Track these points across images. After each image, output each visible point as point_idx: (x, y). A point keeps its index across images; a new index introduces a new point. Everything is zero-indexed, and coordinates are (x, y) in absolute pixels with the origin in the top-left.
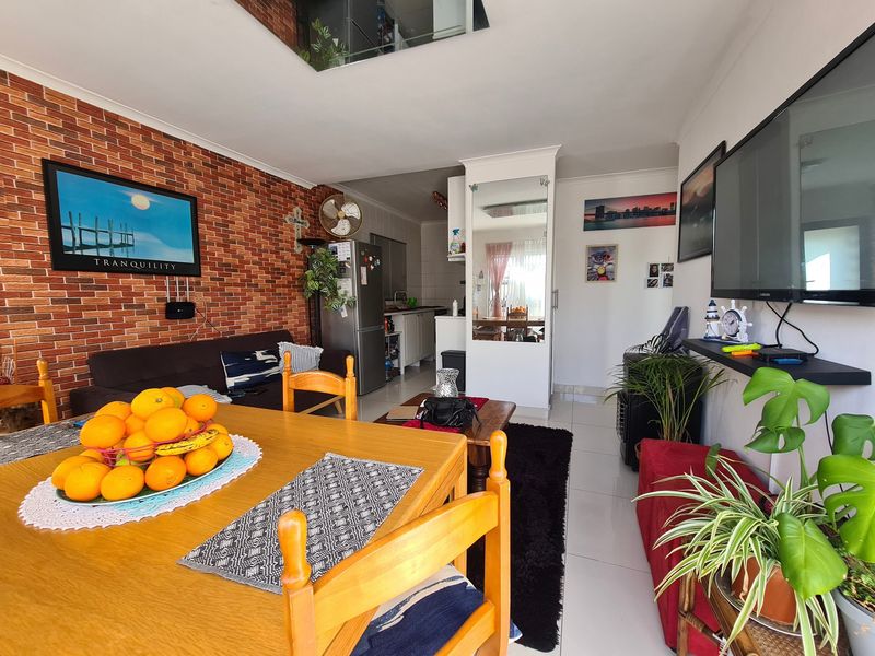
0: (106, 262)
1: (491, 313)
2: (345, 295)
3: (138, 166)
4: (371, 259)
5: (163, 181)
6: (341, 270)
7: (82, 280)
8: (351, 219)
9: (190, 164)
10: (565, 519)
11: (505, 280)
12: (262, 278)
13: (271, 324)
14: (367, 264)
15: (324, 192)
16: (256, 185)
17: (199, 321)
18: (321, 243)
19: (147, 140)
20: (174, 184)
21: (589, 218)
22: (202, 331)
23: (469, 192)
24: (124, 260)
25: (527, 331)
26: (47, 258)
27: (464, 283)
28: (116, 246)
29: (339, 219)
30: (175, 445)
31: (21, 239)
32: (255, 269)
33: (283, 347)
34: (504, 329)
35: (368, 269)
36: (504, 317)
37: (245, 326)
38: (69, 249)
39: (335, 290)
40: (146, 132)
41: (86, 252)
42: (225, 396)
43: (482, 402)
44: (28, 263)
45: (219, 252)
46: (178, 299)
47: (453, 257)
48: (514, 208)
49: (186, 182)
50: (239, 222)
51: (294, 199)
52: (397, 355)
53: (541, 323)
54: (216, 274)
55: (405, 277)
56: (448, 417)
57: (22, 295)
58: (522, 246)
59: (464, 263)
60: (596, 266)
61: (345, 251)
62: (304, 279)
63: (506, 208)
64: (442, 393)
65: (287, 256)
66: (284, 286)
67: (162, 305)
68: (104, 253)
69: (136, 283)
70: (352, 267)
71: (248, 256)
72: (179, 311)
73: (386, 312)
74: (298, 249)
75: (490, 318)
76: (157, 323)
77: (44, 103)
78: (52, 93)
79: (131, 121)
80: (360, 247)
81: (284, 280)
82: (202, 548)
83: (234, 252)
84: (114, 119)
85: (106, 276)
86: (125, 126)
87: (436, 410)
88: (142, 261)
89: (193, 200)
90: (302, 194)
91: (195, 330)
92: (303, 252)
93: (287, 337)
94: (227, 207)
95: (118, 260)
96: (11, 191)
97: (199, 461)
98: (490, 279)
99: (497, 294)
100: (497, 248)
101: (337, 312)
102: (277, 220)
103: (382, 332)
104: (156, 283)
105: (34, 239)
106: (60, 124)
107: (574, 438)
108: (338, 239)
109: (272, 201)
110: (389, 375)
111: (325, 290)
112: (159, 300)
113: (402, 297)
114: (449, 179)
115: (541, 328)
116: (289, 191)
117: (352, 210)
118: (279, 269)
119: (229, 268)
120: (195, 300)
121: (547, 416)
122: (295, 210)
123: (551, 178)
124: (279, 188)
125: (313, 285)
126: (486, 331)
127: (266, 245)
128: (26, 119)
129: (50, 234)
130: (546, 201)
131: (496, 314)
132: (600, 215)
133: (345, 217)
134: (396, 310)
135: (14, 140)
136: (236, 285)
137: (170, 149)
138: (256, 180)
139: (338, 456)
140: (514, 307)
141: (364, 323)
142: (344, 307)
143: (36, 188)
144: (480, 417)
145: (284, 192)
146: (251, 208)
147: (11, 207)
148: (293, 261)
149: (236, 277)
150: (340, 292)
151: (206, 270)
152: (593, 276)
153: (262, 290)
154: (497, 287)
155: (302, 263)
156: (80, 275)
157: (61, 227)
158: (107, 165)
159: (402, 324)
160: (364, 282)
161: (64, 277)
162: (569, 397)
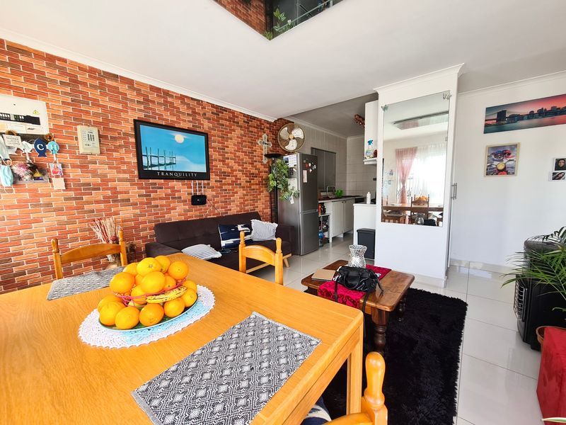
0: (163, 174)
1: (398, 200)
2: (293, 189)
3: (179, 118)
4: (310, 165)
5: (190, 126)
6: (290, 173)
7: (152, 184)
8: (297, 139)
9: (205, 114)
10: (457, 383)
11: (410, 175)
12: (244, 179)
13: (249, 208)
14: (307, 169)
15: (282, 122)
16: (241, 123)
17: (209, 206)
18: (278, 156)
19: (183, 103)
20: (196, 126)
21: (490, 122)
22: (210, 212)
23: (381, 111)
24: (171, 172)
25: (428, 215)
26: (136, 173)
27: (375, 179)
28: (167, 165)
29: (290, 139)
30: (157, 297)
31: (125, 163)
32: (239, 174)
33: (254, 222)
34: (408, 213)
35: (308, 172)
36: (408, 204)
37: (234, 209)
38: (146, 167)
39: (286, 186)
40: (182, 98)
41: (154, 169)
42: (219, 252)
43: (385, 271)
44: (127, 176)
45: (220, 165)
46: (198, 193)
47: (368, 161)
48: (420, 121)
49: (203, 125)
50: (231, 146)
51: (263, 129)
52: (327, 229)
53: (440, 209)
54: (218, 178)
55: (335, 175)
56: (356, 283)
57: (126, 193)
58: (425, 149)
59: (376, 165)
60: (496, 163)
61: (293, 161)
62: (268, 179)
63: (412, 122)
64: (353, 263)
65: (258, 165)
66: (256, 184)
67: (190, 197)
68: (162, 168)
69: (177, 184)
70: (297, 171)
71: (236, 167)
72: (198, 200)
73: (320, 200)
74: (265, 161)
75: (398, 204)
76: (187, 207)
77: (135, 89)
78: (139, 84)
79: (175, 93)
80: (303, 157)
81: (256, 180)
82: (150, 383)
83: (228, 164)
84: (167, 93)
85: (162, 181)
86: (172, 96)
87: (347, 276)
88: (180, 172)
89: (206, 135)
90: (268, 125)
91: (207, 212)
92: (268, 162)
93: (257, 216)
94: (224, 138)
95: (169, 172)
96: (120, 138)
97: (172, 308)
98: (398, 176)
99: (404, 187)
100: (405, 152)
101: (288, 200)
102: (253, 143)
103: (317, 213)
104: (187, 184)
105: (129, 163)
106: (141, 99)
107: (468, 307)
108: (289, 153)
109: (250, 131)
110: (321, 243)
111: (280, 186)
112: (188, 194)
113: (332, 190)
114: (366, 104)
115: (441, 212)
116: (260, 125)
117: (298, 133)
118: (253, 174)
119: (225, 175)
120: (206, 194)
121: (443, 286)
122: (263, 136)
123: (454, 92)
124: (254, 123)
125: (273, 183)
126: (393, 214)
127: (246, 159)
128: (127, 99)
129: (138, 160)
130: (447, 112)
131: (403, 201)
132: (500, 119)
133: (294, 138)
134: (327, 198)
135: (122, 111)
136: (229, 184)
137: (194, 106)
138: (241, 120)
139: (261, 316)
140: (417, 197)
141: (305, 207)
142: (292, 197)
143: (130, 135)
144: (382, 285)
145: (257, 125)
146: (237, 137)
147: (120, 146)
148: (262, 168)
149: (229, 180)
150: (290, 188)
151: (213, 176)
152: (491, 171)
153: (243, 187)
154: (403, 182)
155: (267, 169)
156: (151, 181)
157: (142, 155)
158: (164, 119)
159: (331, 208)
160: (305, 181)
161: (144, 182)
162: (464, 271)
